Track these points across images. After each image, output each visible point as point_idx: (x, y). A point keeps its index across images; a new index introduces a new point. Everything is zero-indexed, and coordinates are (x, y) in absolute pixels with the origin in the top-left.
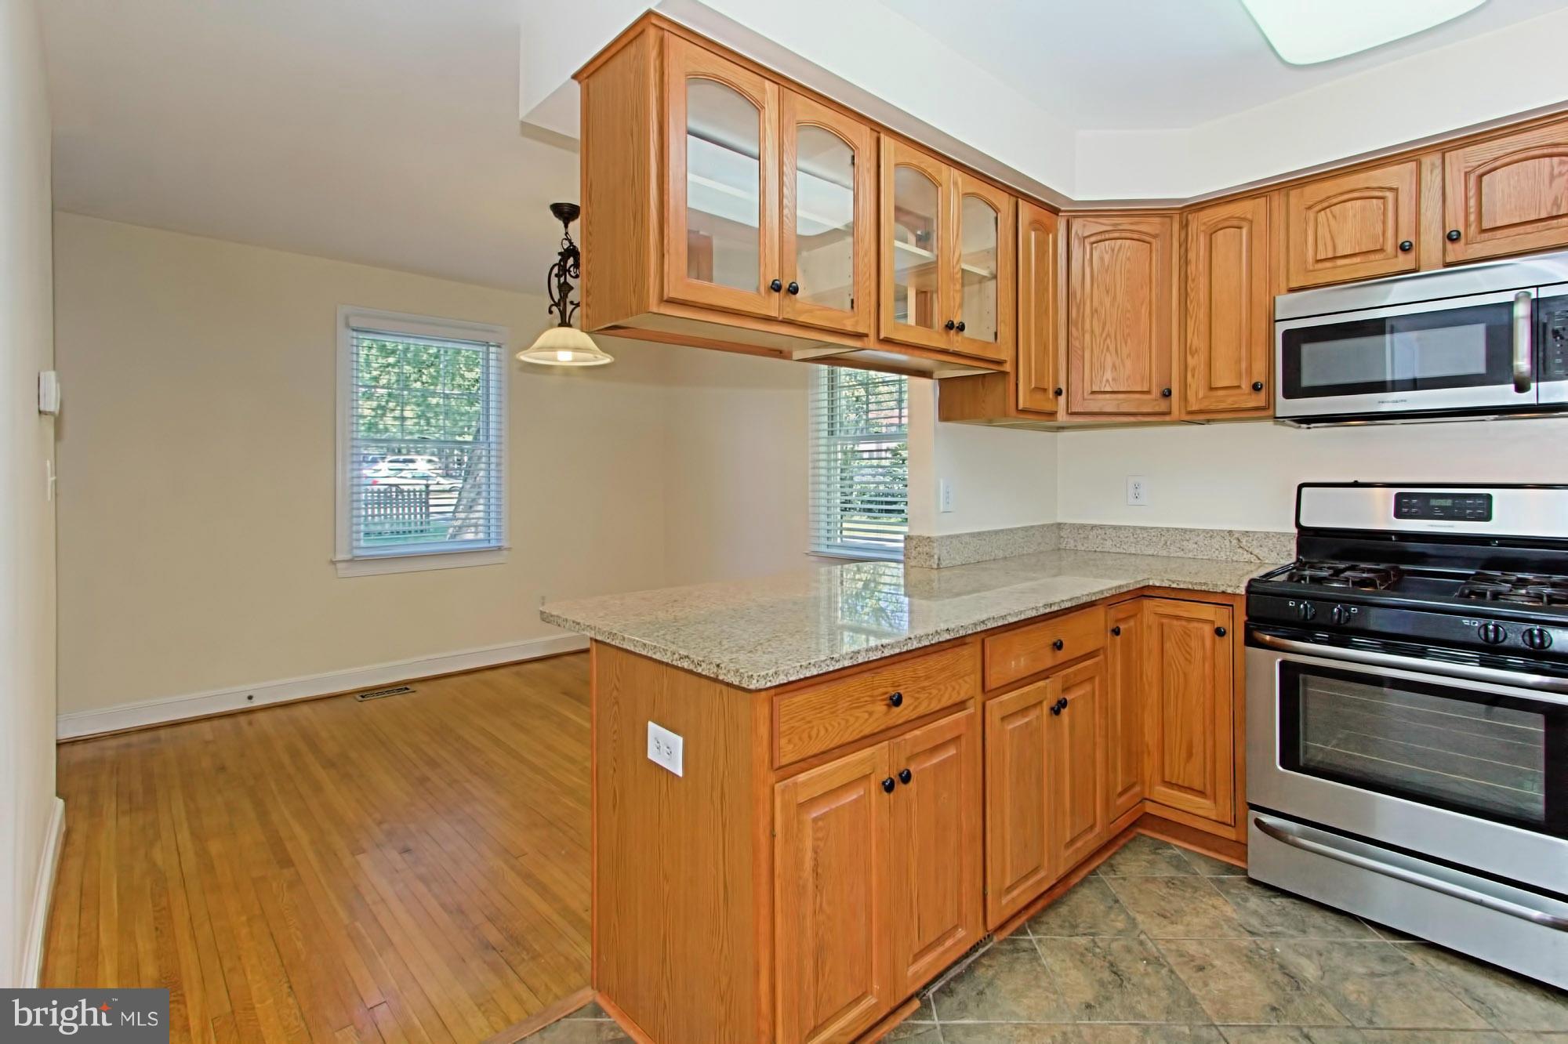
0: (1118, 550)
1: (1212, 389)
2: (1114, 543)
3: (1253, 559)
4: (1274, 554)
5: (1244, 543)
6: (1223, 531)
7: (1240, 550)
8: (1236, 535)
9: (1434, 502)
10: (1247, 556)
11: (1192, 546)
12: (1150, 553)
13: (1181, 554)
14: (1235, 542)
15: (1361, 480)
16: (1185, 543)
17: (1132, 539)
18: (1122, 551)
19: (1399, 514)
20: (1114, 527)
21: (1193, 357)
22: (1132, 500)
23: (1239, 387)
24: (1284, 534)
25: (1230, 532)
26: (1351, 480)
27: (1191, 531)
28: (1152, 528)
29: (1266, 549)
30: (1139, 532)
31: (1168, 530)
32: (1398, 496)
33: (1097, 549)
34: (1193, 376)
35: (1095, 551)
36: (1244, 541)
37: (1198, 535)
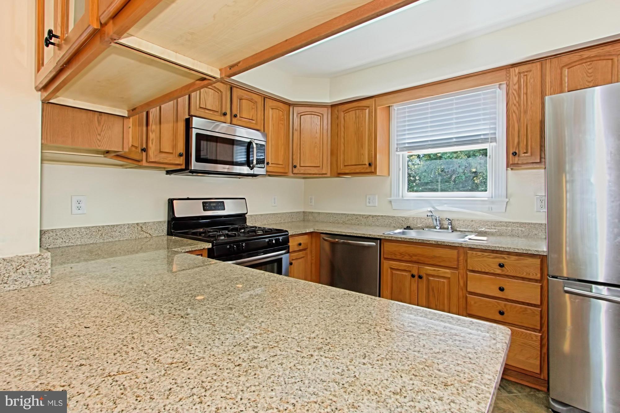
0: (67, 244)
1: (161, 152)
2: (64, 240)
3: (148, 235)
4: (157, 232)
5: (144, 229)
6: (134, 224)
7: (142, 232)
8: (141, 225)
9: (212, 205)
10: (145, 235)
11: (117, 234)
12: (91, 242)
13: (111, 240)
14: (140, 228)
15: (190, 197)
16: (113, 233)
17: (78, 236)
18: (70, 244)
19: (205, 210)
20: (64, 230)
21: (152, 133)
22: (75, 211)
23: (172, 153)
24: (160, 222)
25: (137, 224)
26: (186, 197)
27: (117, 226)
28: (93, 227)
29: (153, 230)
30: (83, 230)
31: (103, 227)
32: (203, 203)
33: (49, 247)
34: (152, 143)
36: (144, 227)
37: (121, 227)
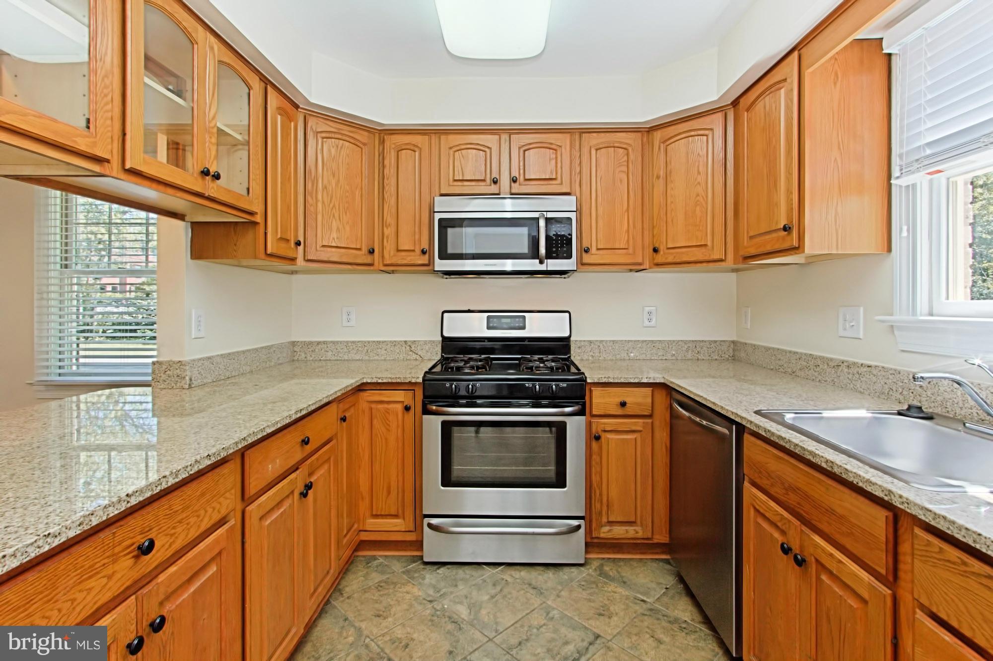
0: (336, 358)
1: (398, 251)
2: (334, 353)
3: (418, 357)
4: (429, 354)
5: (413, 348)
6: (401, 341)
7: (411, 353)
8: (409, 343)
9: (504, 320)
10: (415, 356)
11: (383, 352)
12: (358, 358)
13: (376, 358)
14: (408, 348)
15: (472, 309)
16: (379, 350)
17: (346, 350)
18: (338, 358)
19: (489, 328)
20: (334, 342)
21: (387, 228)
22: (345, 323)
23: (413, 251)
24: (434, 342)
25: (405, 342)
26: (466, 309)
27: (383, 342)
28: (359, 342)
29: (424, 351)
30: (350, 344)
31: (369, 342)
32: (488, 317)
33: (322, 359)
34: (387, 241)
35: (320, 360)
36: (413, 347)
37: (387, 345)
